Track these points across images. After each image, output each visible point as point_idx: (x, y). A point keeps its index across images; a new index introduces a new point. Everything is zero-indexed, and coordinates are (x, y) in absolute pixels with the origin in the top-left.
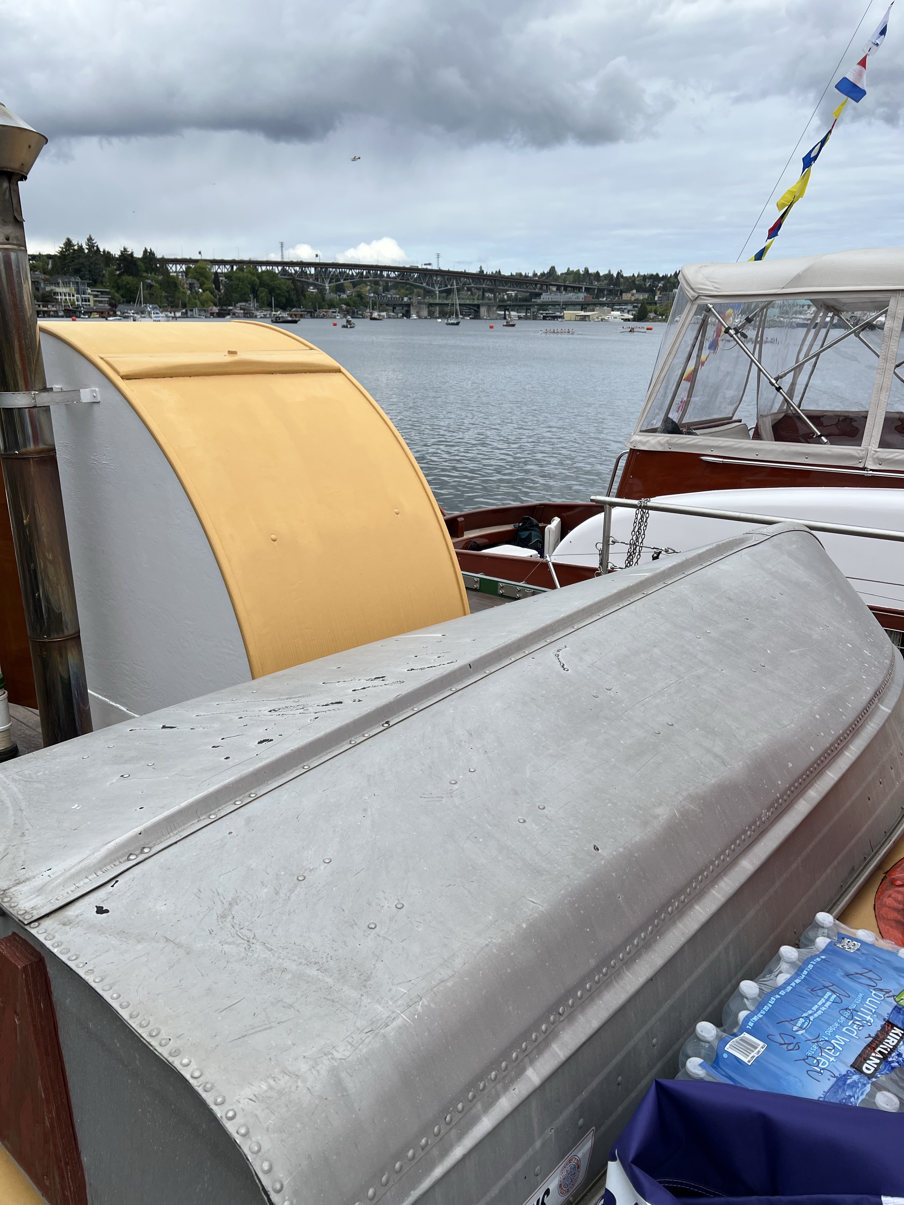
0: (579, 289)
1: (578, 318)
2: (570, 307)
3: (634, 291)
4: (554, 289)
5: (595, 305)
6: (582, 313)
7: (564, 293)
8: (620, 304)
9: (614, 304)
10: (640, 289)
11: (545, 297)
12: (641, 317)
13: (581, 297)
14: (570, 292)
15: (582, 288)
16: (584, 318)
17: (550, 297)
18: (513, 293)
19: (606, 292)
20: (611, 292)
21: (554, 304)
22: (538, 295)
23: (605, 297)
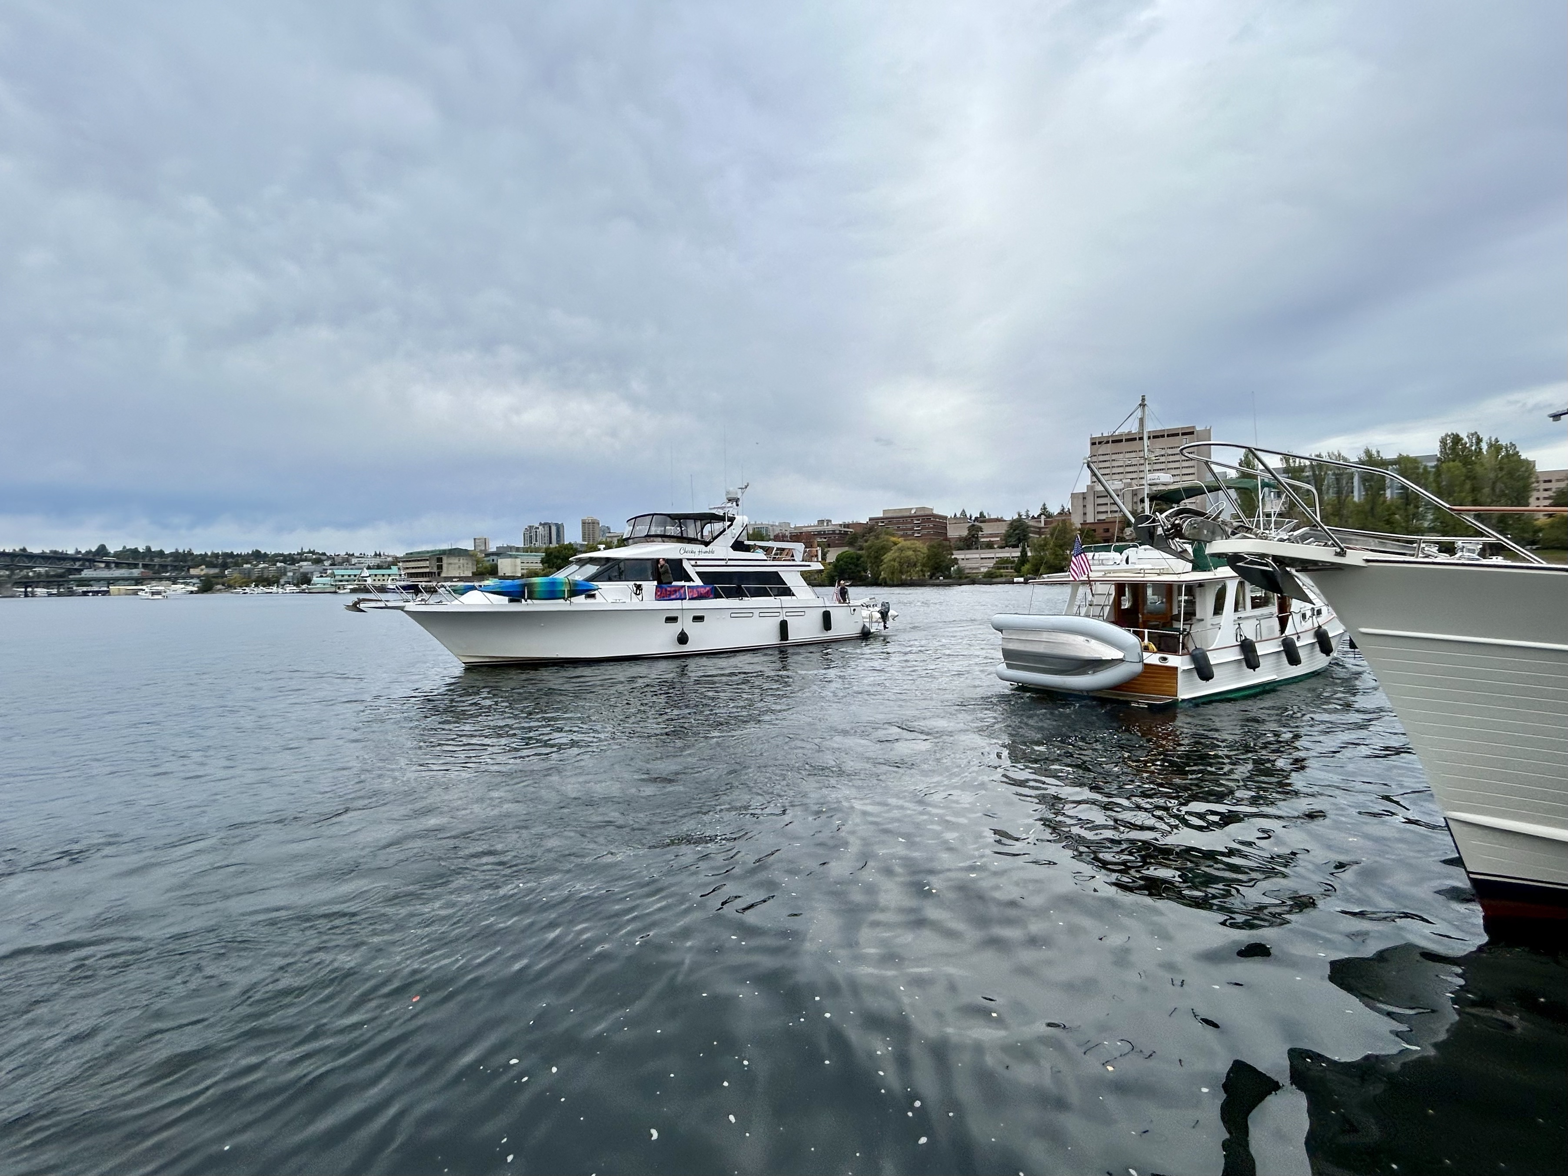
0: (136, 566)
1: (128, 592)
2: (120, 582)
3: (203, 567)
4: (102, 565)
5: (153, 579)
6: (134, 588)
7: (114, 569)
8: (184, 578)
9: (177, 578)
10: (210, 565)
11: (87, 573)
12: (207, 587)
13: (136, 572)
14: (122, 568)
15: (138, 564)
16: (135, 593)
17: (94, 573)
18: (43, 570)
19: (169, 568)
20: (175, 568)
21: (100, 580)
22: (79, 571)
23: (167, 572)
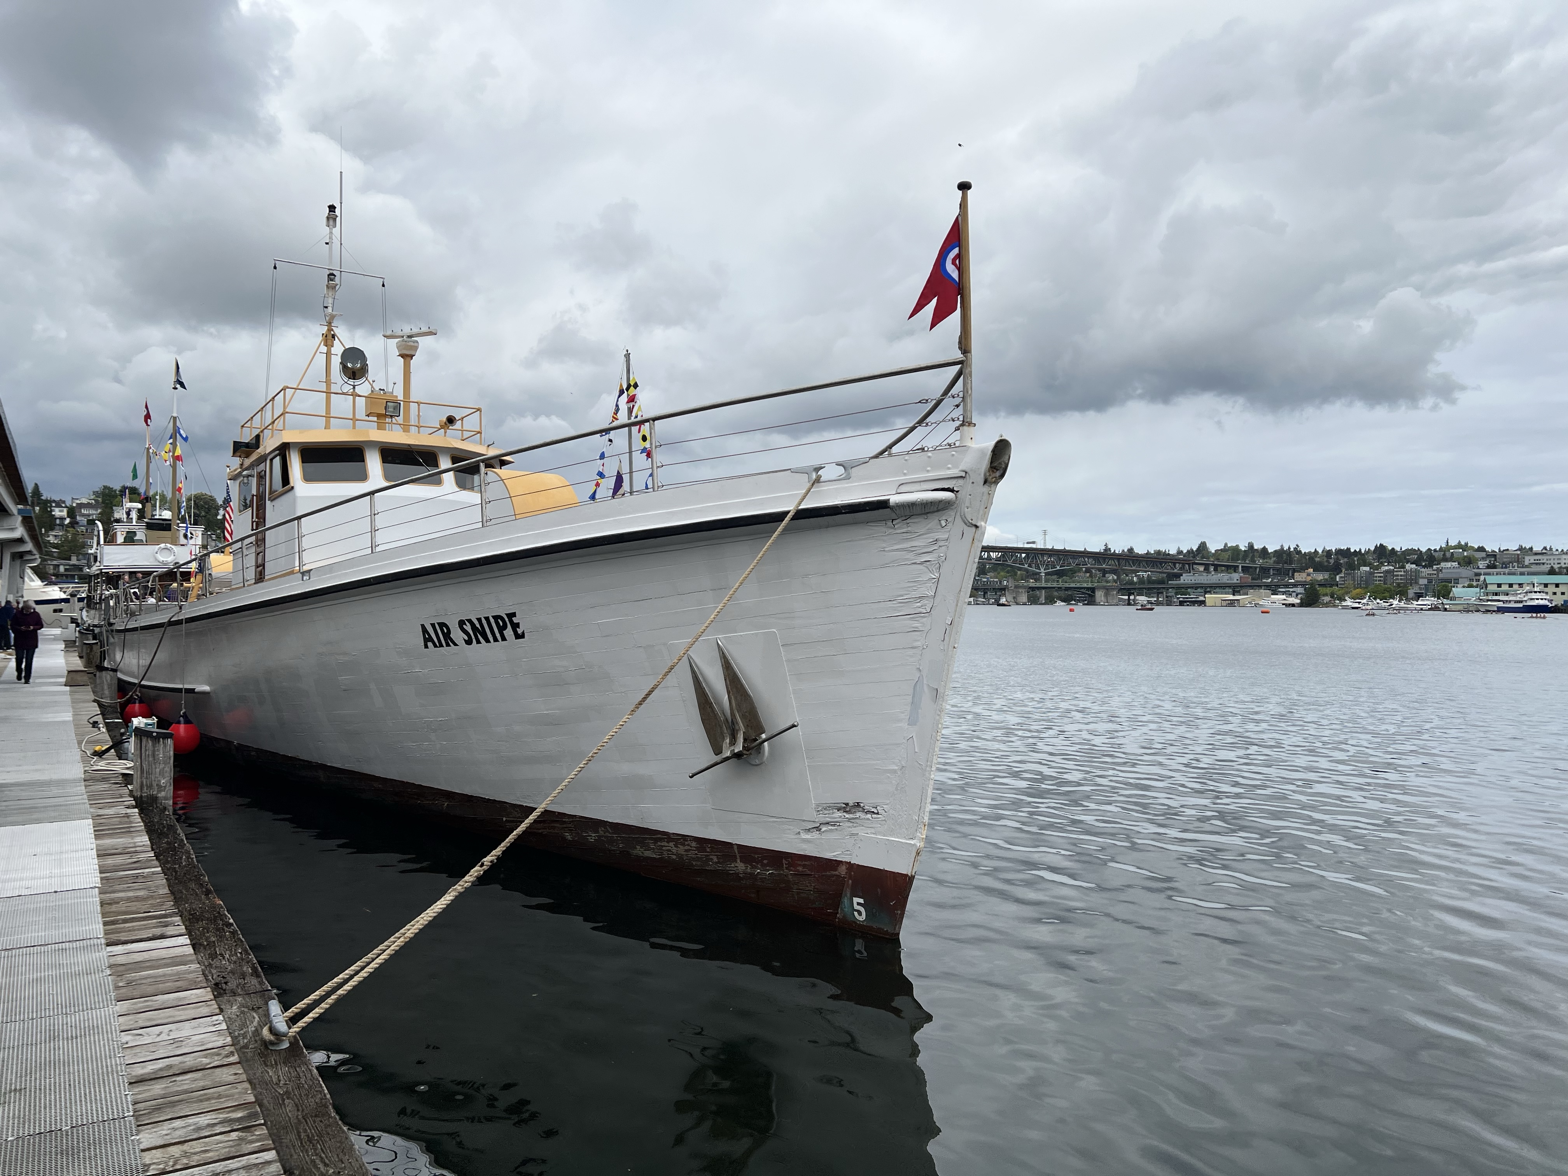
0: (1235, 569)
1: (1224, 603)
2: (1217, 590)
3: (1311, 570)
4: (1202, 568)
5: (1252, 587)
6: (1231, 597)
7: (1213, 573)
8: (1286, 586)
9: (1278, 586)
10: (1318, 568)
11: (1186, 579)
12: (1311, 600)
13: (1235, 578)
14: (1222, 571)
15: (1238, 566)
16: (1232, 604)
17: (1192, 578)
18: (1145, 575)
19: (1272, 572)
20: (1279, 572)
21: (1196, 587)
22: (1178, 576)
23: (1269, 577)
